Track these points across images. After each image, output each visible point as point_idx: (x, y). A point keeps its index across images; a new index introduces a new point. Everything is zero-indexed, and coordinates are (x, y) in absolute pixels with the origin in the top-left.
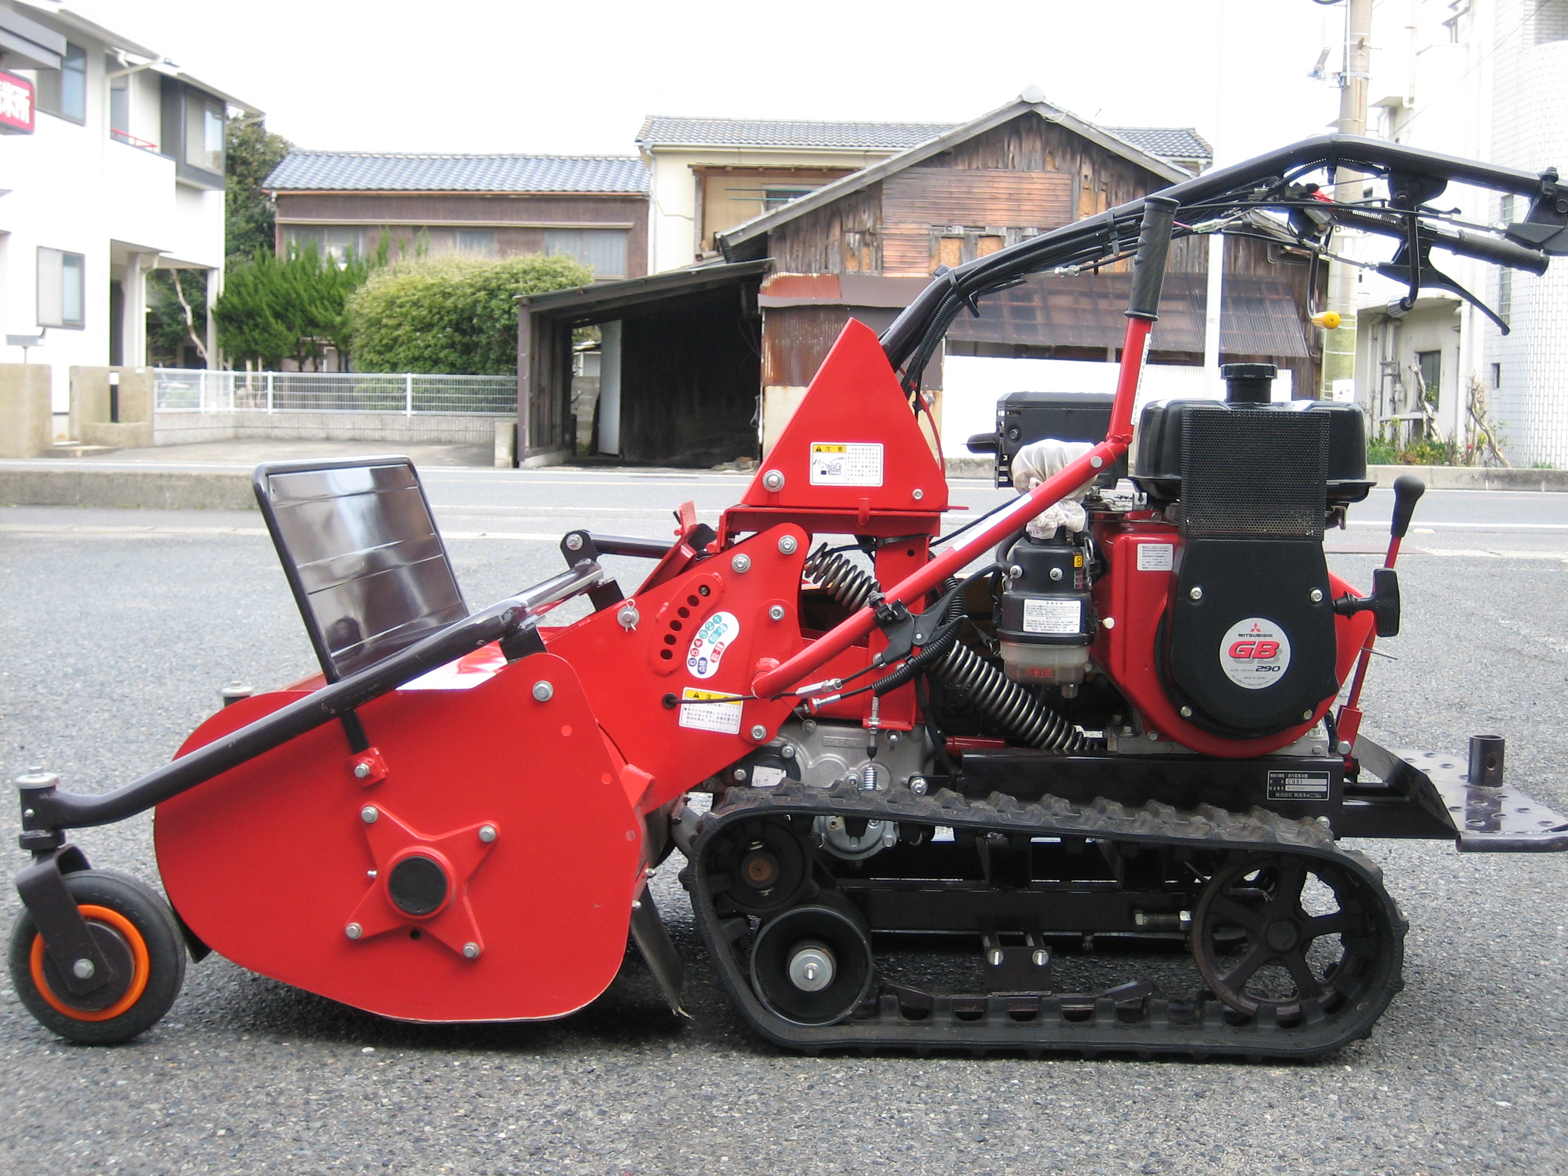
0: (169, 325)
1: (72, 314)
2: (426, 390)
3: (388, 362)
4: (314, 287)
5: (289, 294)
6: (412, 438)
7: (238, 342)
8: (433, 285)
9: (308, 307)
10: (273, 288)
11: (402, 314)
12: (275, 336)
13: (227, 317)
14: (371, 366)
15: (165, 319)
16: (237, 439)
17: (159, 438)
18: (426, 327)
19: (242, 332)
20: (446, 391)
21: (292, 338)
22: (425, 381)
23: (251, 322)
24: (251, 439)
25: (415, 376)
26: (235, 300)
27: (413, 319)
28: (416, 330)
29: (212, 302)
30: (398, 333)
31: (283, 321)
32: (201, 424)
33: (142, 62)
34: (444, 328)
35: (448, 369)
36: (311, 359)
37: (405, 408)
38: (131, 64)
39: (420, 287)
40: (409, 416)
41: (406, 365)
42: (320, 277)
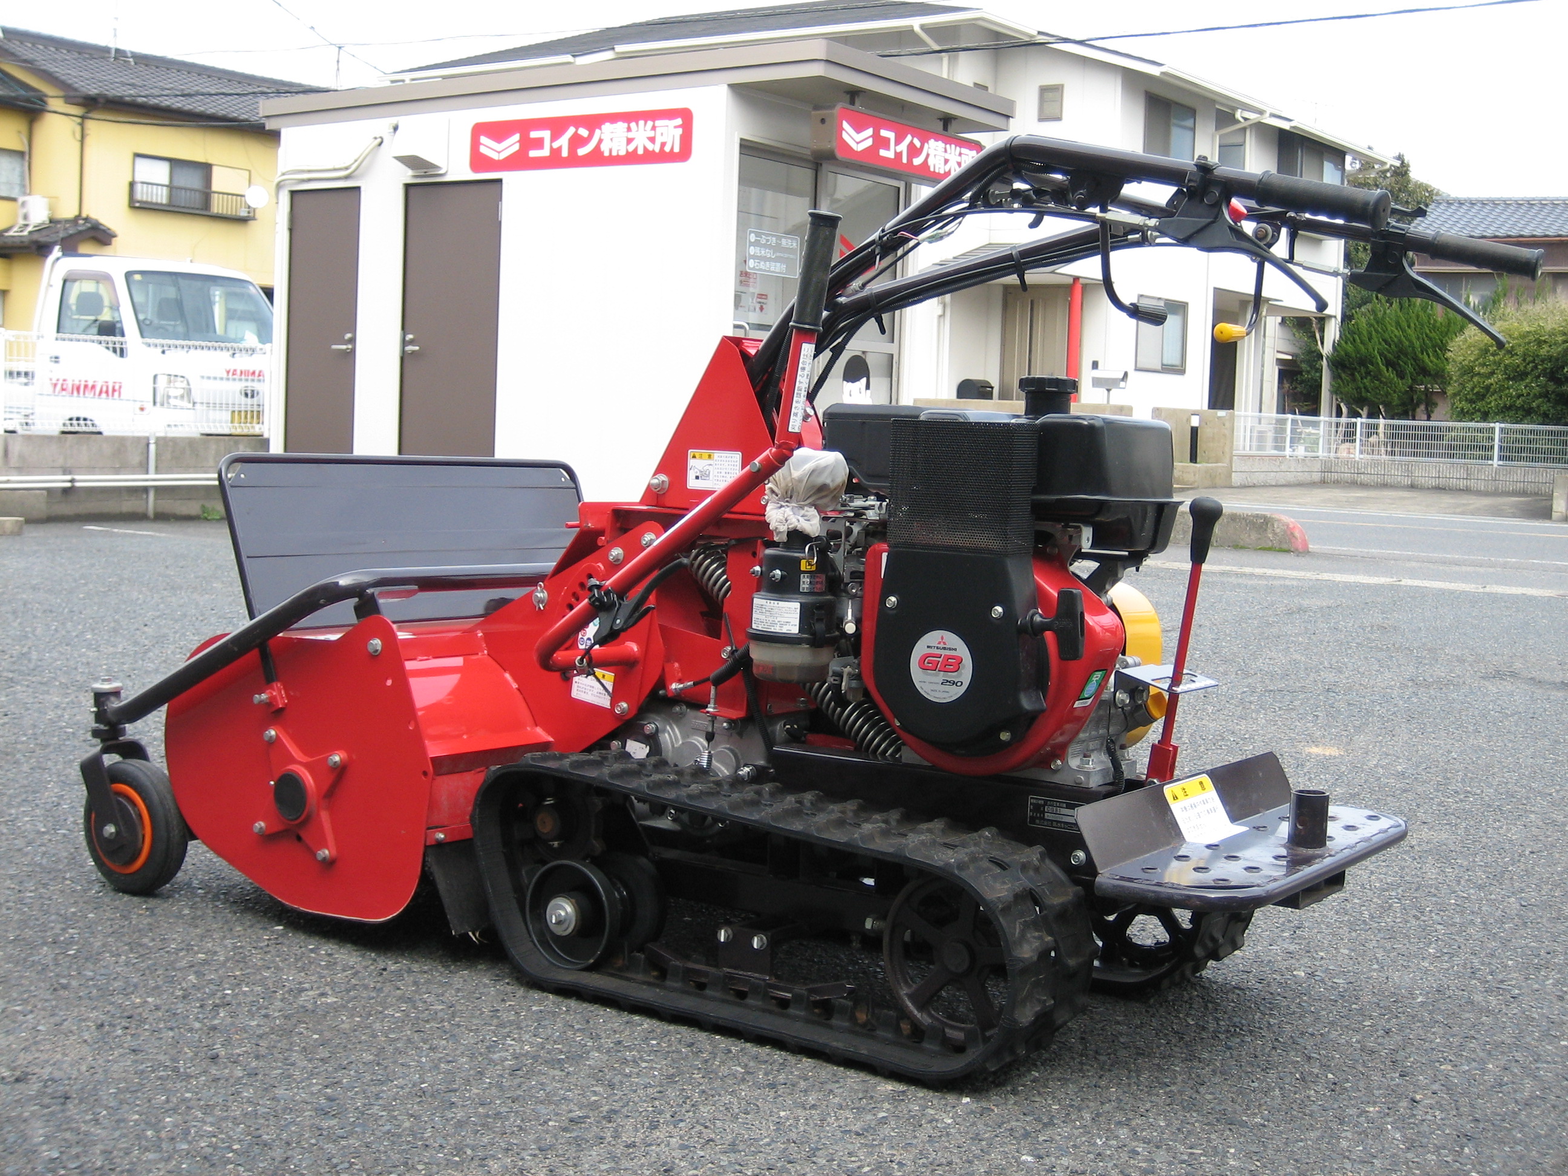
0: (1308, 372)
1: (1173, 359)
2: (1517, 440)
3: (1479, 410)
4: (1427, 335)
5: (1401, 342)
6: (1496, 489)
7: (1349, 389)
8: (1528, 332)
9: (1420, 356)
10: (1386, 336)
11: (1495, 362)
12: (1385, 384)
13: (1339, 363)
14: (1462, 415)
15: (1304, 366)
16: (1323, 483)
17: (1236, 479)
18: (1519, 375)
19: (1354, 380)
20: (1536, 441)
21: (1402, 385)
22: (1516, 431)
23: (1363, 370)
24: (1337, 483)
25: (1503, 425)
26: (1349, 348)
27: (1506, 366)
28: (1509, 379)
29: (1327, 349)
30: (1491, 381)
31: (1394, 369)
32: (1283, 467)
33: (1253, 116)
34: (1538, 377)
35: (1540, 419)
36: (1422, 407)
37: (1492, 459)
38: (1246, 119)
39: (1516, 334)
40: (1495, 466)
41: (1496, 414)
42: (1434, 326)
